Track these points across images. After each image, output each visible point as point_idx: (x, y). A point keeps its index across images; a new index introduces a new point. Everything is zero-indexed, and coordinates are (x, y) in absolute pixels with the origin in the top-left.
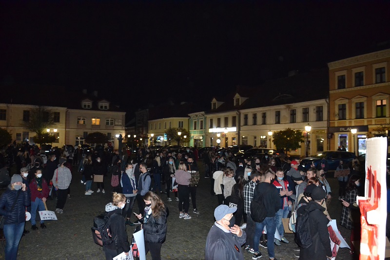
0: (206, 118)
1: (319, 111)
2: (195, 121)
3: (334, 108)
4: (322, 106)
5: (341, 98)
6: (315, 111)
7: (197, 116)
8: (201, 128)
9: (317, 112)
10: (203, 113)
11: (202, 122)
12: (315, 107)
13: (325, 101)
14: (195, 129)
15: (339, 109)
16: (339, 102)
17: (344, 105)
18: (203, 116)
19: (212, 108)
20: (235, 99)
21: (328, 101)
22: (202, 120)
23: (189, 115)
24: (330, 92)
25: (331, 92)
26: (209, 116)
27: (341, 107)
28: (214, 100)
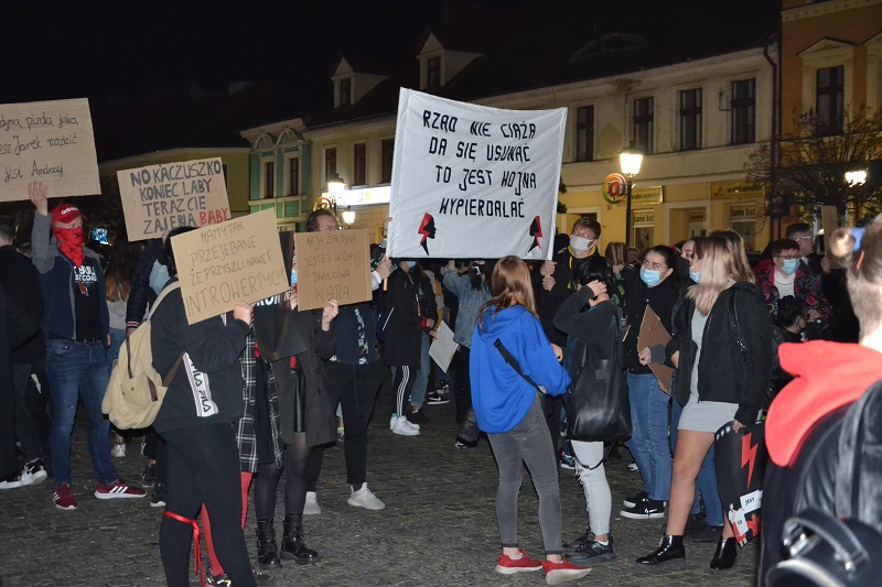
0: (309, 146)
1: (742, 99)
2: (269, 159)
3: (800, 86)
4: (754, 80)
5: (823, 43)
6: (725, 104)
7: (275, 139)
8: (293, 193)
9: (734, 104)
10: (297, 123)
11: (294, 162)
12: (725, 85)
13: (762, 57)
14: (269, 195)
15: (820, 91)
16: (817, 59)
17: (836, 73)
18: (299, 135)
19: (337, 104)
20: (423, 58)
21: (774, 55)
22: (294, 155)
23: (245, 134)
24: (784, 14)
25: (788, 16)
26: (323, 138)
27: (826, 83)
28: (344, 69)
